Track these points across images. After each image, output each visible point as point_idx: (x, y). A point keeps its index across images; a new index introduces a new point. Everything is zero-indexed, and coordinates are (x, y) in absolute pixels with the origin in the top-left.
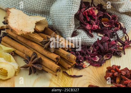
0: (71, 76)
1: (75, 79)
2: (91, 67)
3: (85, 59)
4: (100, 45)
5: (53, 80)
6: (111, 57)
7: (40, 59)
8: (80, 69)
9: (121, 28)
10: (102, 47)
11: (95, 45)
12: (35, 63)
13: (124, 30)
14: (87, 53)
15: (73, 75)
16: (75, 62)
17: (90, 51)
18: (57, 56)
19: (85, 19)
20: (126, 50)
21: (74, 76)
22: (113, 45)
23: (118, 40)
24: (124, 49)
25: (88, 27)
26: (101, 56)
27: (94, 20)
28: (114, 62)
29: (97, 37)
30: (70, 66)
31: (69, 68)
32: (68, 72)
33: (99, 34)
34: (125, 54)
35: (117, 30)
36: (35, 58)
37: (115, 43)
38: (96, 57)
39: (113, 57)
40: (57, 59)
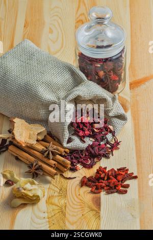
0: (67, 178)
1: (70, 181)
2: (84, 169)
3: (79, 162)
4: (91, 149)
5: (52, 182)
6: (101, 159)
7: (41, 166)
8: (75, 171)
9: (111, 132)
10: (93, 152)
11: (87, 149)
12: (36, 169)
13: (113, 133)
14: (80, 157)
15: (68, 177)
16: (69, 166)
17: (82, 155)
18: (55, 162)
19: (78, 127)
20: (114, 152)
21: (70, 178)
22: (103, 148)
23: (108, 142)
24: (112, 151)
25: (81, 134)
26: (92, 159)
27: (86, 127)
28: (103, 163)
29: (89, 141)
30: (66, 170)
31: (65, 171)
32: (64, 174)
33: (91, 139)
34: (113, 155)
35: (106, 134)
36: (36, 164)
37: (104, 146)
38: (89, 159)
39: (103, 158)
40: (54, 165)
